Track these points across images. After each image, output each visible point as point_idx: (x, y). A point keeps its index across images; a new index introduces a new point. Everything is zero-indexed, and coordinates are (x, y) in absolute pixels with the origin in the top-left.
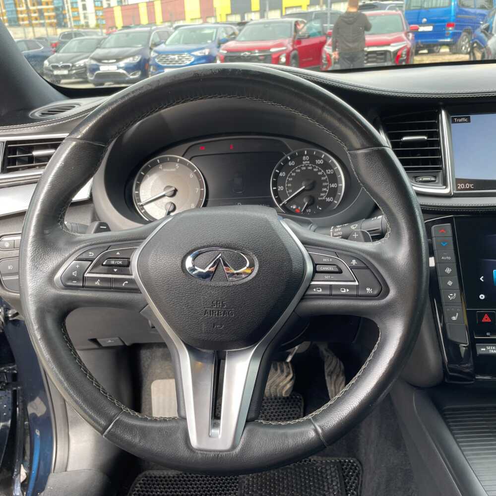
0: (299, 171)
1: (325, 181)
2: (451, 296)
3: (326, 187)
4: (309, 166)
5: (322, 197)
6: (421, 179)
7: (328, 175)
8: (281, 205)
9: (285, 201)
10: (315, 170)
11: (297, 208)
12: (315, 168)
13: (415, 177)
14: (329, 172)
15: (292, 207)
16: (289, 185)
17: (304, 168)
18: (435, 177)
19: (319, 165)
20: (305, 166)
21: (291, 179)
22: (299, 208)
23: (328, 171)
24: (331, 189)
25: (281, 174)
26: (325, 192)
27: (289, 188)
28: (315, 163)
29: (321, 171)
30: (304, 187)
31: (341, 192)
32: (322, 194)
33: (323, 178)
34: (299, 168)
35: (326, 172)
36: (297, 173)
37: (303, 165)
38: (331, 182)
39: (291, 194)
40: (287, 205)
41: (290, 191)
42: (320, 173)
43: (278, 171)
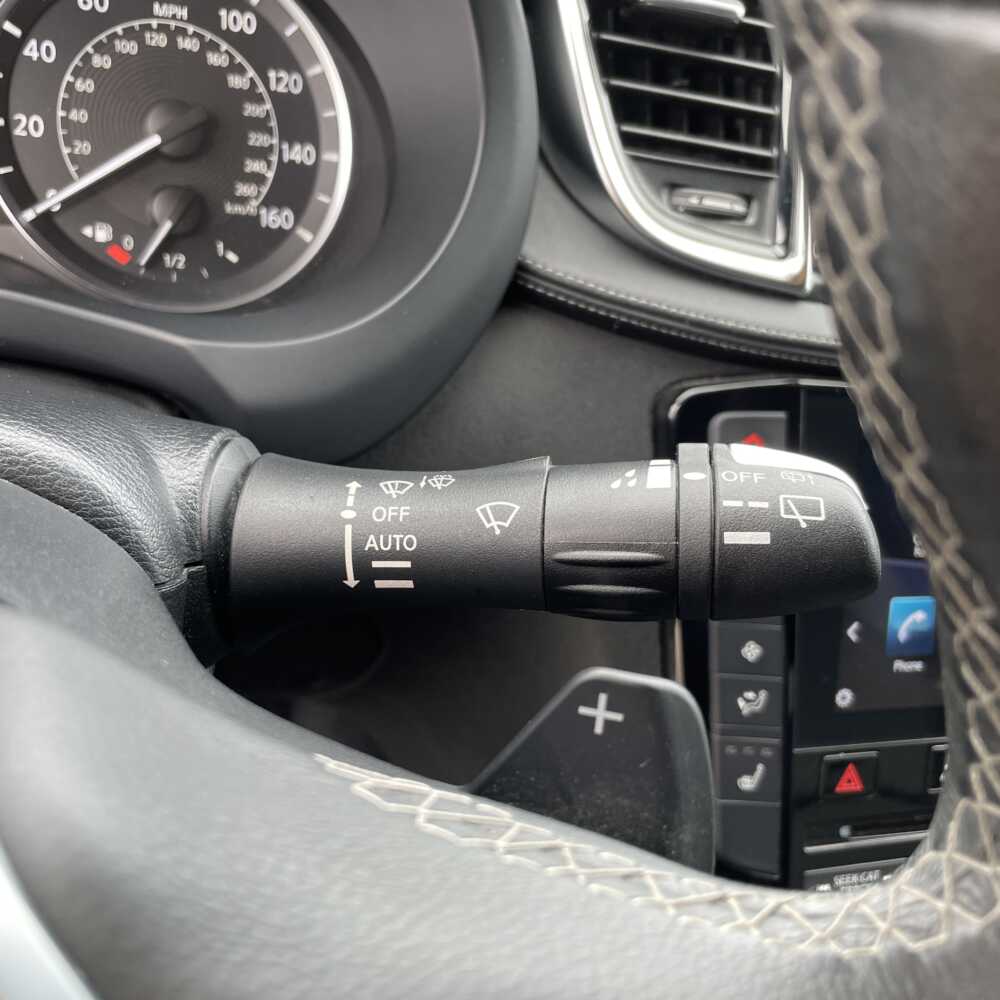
0: (130, 47)
1: (261, 125)
2: (748, 701)
3: (262, 153)
4: (183, 32)
5: (243, 200)
6: (694, 201)
7: (275, 97)
8: (29, 215)
9: (53, 200)
10: (214, 59)
11: (117, 240)
12: (215, 47)
13: (673, 187)
14: (284, 82)
15: (88, 231)
16: (74, 115)
17: (160, 40)
18: (748, 199)
19: (237, 40)
20: (162, 28)
21: (85, 86)
22: (128, 242)
23: (279, 80)
24: (287, 170)
25: (31, 50)
26: (258, 179)
27: (74, 131)
28: (214, 25)
29: (241, 70)
30: (154, 141)
31: (330, 192)
32: (243, 189)
33: (251, 110)
34: (129, 34)
35: (266, 82)
36: (119, 59)
37: (154, 23)
38: (289, 135)
39: (85, 164)
40: (60, 221)
41: (84, 148)
42: (236, 82)
43: (17, 32)
